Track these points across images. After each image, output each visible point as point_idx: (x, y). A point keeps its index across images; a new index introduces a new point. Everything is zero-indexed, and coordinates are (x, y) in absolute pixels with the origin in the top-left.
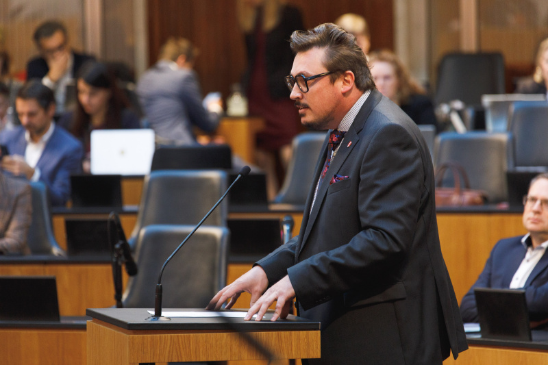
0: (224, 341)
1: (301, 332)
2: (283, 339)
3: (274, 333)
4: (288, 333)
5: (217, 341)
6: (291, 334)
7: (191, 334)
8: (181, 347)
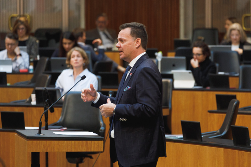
0: (65, 144)
1: (96, 141)
2: (88, 144)
3: (85, 141)
4: (90, 141)
5: (62, 144)
6: (92, 142)
7: (52, 141)
8: (48, 146)
